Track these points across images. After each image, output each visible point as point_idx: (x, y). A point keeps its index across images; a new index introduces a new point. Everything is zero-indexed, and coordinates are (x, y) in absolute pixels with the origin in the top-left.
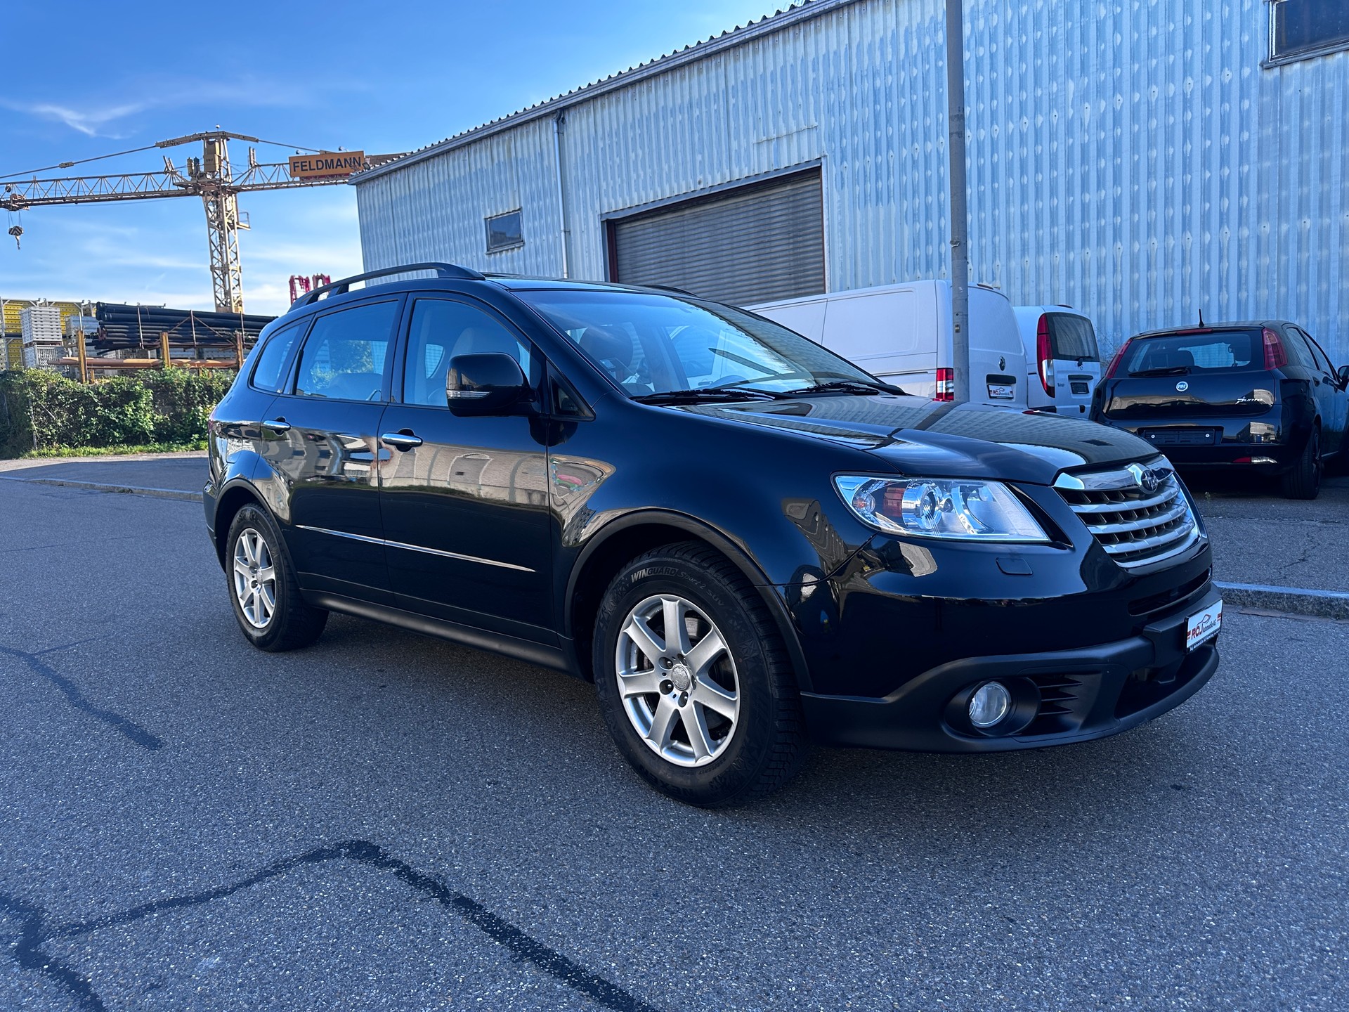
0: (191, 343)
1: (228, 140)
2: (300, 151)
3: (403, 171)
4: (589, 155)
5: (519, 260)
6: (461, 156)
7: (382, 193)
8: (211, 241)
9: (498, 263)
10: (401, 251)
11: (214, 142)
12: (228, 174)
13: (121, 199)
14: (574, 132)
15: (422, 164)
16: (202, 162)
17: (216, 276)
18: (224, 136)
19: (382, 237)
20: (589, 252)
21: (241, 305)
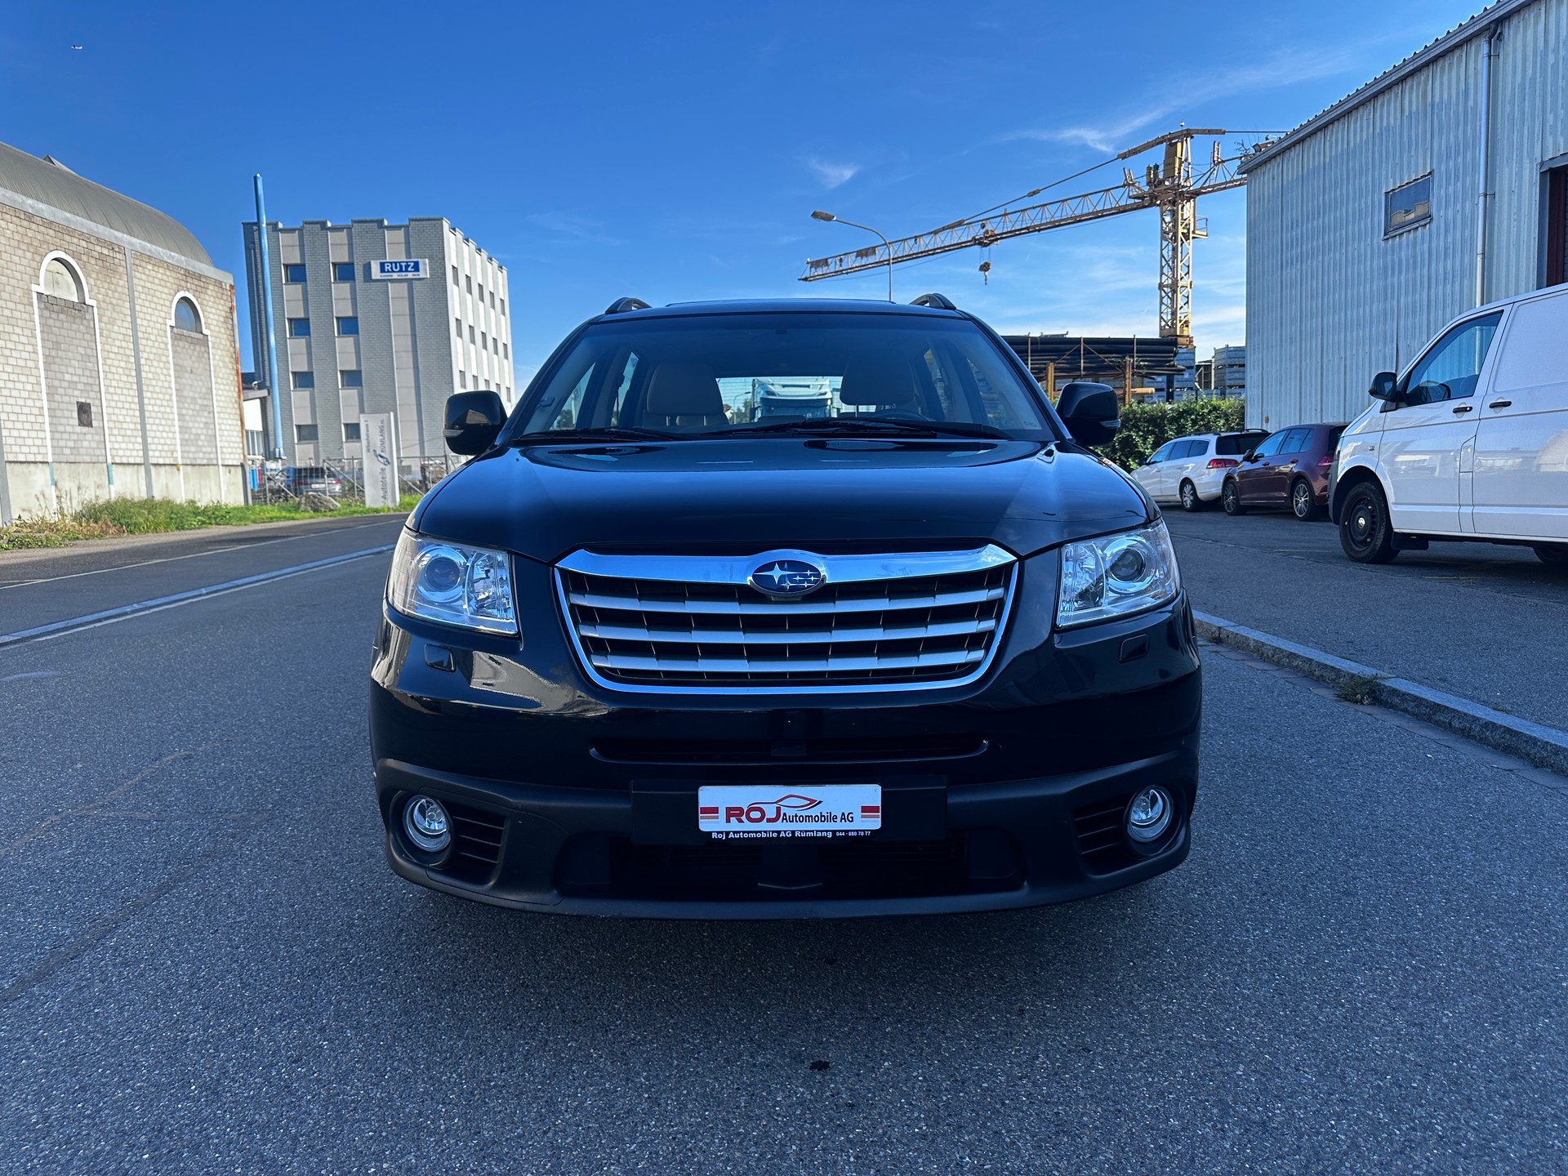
0: (1078, 373)
1: (1192, 137)
2: (1270, 136)
3: (1297, 147)
4: (1533, 78)
5: (1423, 243)
6: (1364, 114)
7: (1273, 179)
8: (1162, 256)
9: (1397, 249)
10: (1287, 248)
11: (1176, 143)
12: (1188, 178)
13: (1102, 216)
14: (1515, 50)
15: (1319, 134)
16: (1161, 168)
17: (1164, 294)
18: (1189, 134)
19: (1269, 235)
20: (1518, 220)
21: (1187, 326)
